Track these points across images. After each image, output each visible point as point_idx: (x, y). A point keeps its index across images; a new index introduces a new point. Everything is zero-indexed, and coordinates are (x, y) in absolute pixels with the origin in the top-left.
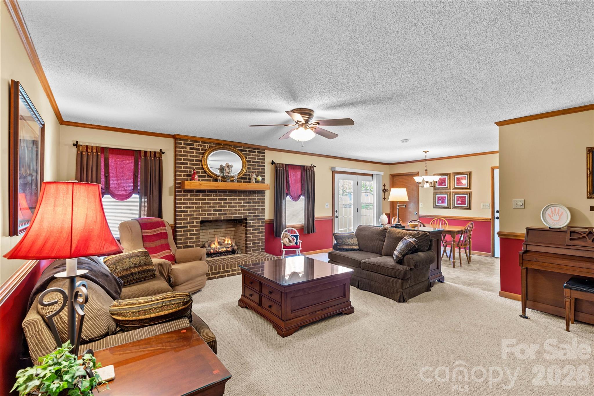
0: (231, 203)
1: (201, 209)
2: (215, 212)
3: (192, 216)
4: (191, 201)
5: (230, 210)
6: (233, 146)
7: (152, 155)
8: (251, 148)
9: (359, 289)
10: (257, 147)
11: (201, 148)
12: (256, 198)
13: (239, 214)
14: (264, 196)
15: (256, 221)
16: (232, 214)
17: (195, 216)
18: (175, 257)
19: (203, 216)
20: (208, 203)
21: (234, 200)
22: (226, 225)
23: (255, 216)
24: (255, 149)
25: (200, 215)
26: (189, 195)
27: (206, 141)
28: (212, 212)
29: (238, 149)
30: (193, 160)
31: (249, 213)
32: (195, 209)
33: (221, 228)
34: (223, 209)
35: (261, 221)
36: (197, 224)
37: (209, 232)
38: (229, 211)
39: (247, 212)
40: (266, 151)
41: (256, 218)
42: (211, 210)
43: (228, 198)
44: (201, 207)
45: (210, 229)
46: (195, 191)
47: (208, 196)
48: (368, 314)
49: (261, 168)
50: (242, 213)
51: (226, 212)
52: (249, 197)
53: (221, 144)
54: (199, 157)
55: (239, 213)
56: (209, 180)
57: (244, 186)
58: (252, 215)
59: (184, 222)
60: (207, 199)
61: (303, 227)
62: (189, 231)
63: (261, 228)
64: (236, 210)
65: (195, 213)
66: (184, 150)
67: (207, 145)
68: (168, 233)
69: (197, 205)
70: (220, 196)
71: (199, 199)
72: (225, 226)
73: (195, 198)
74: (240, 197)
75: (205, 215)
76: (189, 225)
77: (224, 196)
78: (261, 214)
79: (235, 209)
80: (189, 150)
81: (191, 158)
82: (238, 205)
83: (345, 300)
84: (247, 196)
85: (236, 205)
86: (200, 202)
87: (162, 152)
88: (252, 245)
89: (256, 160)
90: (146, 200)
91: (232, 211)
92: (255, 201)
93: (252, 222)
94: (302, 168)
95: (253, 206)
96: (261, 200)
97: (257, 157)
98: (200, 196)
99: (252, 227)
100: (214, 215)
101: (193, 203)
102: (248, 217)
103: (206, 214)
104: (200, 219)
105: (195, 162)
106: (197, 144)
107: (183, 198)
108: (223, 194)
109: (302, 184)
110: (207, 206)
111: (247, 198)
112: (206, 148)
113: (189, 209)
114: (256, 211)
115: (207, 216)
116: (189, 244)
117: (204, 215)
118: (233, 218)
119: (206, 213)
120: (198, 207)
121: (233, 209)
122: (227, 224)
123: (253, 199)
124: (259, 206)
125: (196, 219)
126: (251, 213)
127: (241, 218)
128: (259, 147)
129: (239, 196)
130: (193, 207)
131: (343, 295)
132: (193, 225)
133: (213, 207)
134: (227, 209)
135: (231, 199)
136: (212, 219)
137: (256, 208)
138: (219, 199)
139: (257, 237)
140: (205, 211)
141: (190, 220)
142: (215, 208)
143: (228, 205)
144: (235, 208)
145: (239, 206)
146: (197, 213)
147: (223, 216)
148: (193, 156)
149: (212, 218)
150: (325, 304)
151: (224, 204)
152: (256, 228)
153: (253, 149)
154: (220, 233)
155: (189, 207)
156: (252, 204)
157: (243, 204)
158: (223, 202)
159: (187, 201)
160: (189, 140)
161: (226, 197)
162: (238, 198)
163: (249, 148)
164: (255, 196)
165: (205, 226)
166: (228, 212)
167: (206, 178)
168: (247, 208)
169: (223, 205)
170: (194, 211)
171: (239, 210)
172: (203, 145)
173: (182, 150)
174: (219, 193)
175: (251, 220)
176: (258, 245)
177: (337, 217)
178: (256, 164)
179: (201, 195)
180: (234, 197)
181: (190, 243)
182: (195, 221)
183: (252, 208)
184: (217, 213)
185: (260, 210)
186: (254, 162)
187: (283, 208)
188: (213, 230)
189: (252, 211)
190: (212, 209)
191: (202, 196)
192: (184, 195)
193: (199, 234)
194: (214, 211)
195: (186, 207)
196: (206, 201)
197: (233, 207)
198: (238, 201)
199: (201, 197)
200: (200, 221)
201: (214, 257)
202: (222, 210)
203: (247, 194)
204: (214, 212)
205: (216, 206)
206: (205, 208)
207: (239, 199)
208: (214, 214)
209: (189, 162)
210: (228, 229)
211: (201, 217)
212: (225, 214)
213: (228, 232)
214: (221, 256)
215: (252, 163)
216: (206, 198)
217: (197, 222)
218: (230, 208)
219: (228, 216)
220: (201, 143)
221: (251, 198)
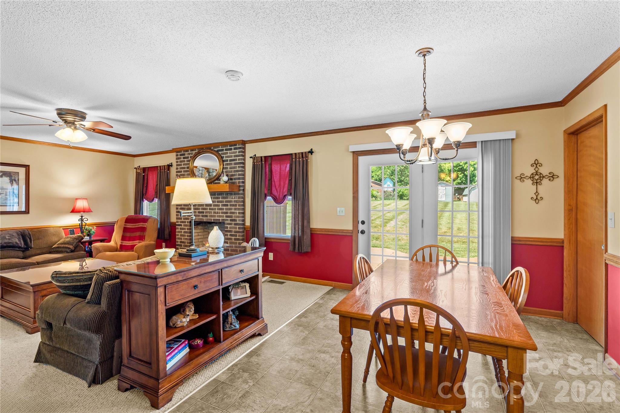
0: (211, 205)
6: (212, 148)
7: (163, 168)
8: (228, 146)
11: (189, 156)
12: (233, 200)
13: (217, 217)
15: (233, 226)
16: (211, 216)
17: (186, 217)
23: (232, 220)
24: (232, 146)
27: (192, 148)
29: (216, 149)
30: (185, 168)
31: (227, 217)
34: (205, 211)
36: (188, 224)
38: (210, 214)
39: (224, 215)
49: (237, 166)
50: (220, 216)
51: (207, 214)
52: (226, 200)
53: (203, 149)
58: (229, 219)
59: (180, 221)
62: (183, 229)
63: (237, 234)
66: (180, 160)
67: (193, 152)
69: (188, 207)
74: (218, 199)
76: (183, 224)
79: (214, 212)
80: (183, 159)
81: (183, 166)
85: (215, 207)
89: (233, 158)
91: (212, 214)
92: (231, 203)
93: (229, 226)
95: (230, 209)
96: (237, 203)
97: (233, 154)
99: (229, 232)
100: (199, 217)
101: (185, 205)
102: (226, 221)
104: (189, 220)
106: (187, 153)
110: (194, 208)
111: (224, 200)
114: (233, 215)
120: (188, 209)
124: (236, 209)
125: (187, 219)
127: (219, 221)
128: (233, 143)
130: (185, 209)
134: (208, 212)
136: (197, 220)
137: (233, 211)
145: (218, 209)
147: (205, 218)
148: (185, 164)
152: (233, 233)
153: (230, 146)
156: (229, 207)
157: (220, 207)
160: (183, 151)
163: (226, 146)
164: (232, 198)
168: (224, 211)
171: (218, 213)
175: (228, 224)
177: (363, 232)
178: (233, 162)
181: (183, 240)
182: (186, 221)
183: (229, 211)
184: (201, 214)
185: (237, 214)
186: (231, 160)
187: (261, 212)
189: (229, 215)
195: (182, 209)
197: (212, 209)
209: (183, 170)
212: (206, 216)
215: (229, 162)
218: (210, 211)
219: (209, 218)
220: (190, 152)
221: (228, 200)
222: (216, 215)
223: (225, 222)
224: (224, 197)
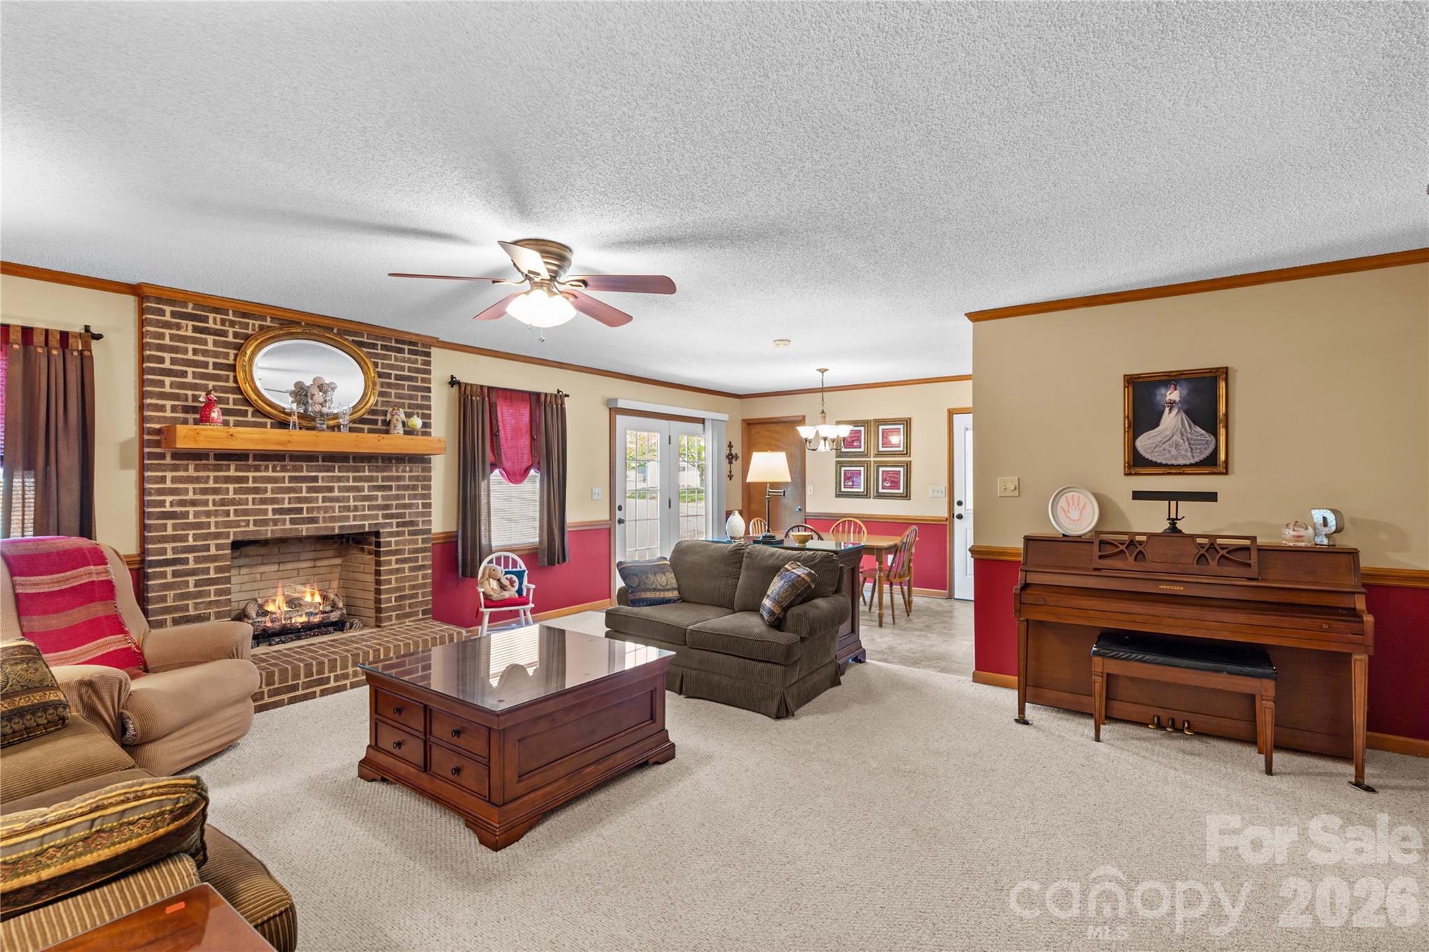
0: (331, 489)
1: (232, 508)
2: (281, 514)
3: (201, 528)
4: (197, 486)
5: (326, 510)
6: (335, 331)
7: (55, 341)
8: (391, 339)
9: (682, 696)
10: (408, 336)
11: (231, 330)
12: (407, 475)
13: (354, 520)
14: (429, 470)
15: (407, 537)
16: (333, 519)
17: (213, 529)
18: (142, 654)
19: (240, 527)
20: (256, 491)
21: (339, 480)
22: (315, 551)
23: (404, 524)
24: (403, 342)
25: (228, 524)
26: (191, 467)
27: (247, 311)
28: (270, 516)
29: (350, 338)
30: (206, 365)
31: (385, 516)
32: (211, 507)
33: (299, 561)
34: (305, 506)
35: (420, 537)
36: (220, 552)
37: (261, 573)
38: (325, 512)
39: (380, 513)
40: (434, 351)
41: (406, 529)
42: (267, 509)
43: (321, 474)
44: (233, 502)
45: (262, 564)
46: (212, 454)
47: (257, 469)
48: (709, 757)
49: (420, 394)
50: (364, 517)
51: (315, 514)
52: (386, 474)
53: (298, 323)
54: (226, 356)
55: (354, 516)
56: (260, 423)
57: (369, 442)
58: (394, 521)
59: (173, 549)
60: (253, 477)
61: (537, 548)
62: (193, 572)
63: (420, 555)
64: (348, 509)
65: (213, 520)
66: (174, 332)
67: (251, 322)
68: (115, 583)
69: (220, 497)
70: (295, 469)
71: (227, 480)
72: (311, 555)
73: (212, 474)
74: (359, 472)
75: (248, 525)
76: (191, 556)
77: (307, 471)
78: (420, 519)
79: (344, 507)
80: (190, 333)
81: (196, 358)
82: (351, 495)
83: (655, 727)
84: (378, 469)
85: (346, 494)
86: (231, 487)
87: (90, 335)
88: (393, 603)
89: (406, 373)
90: (30, 482)
91: (334, 512)
92: (402, 483)
93: (393, 539)
94: (534, 398)
95: (398, 497)
96: (420, 481)
97: (407, 365)
98: (229, 470)
99: (394, 555)
100: (276, 525)
101: (205, 491)
102: (384, 528)
103: (251, 523)
104: (228, 537)
105: (210, 370)
106: (219, 317)
107: (169, 475)
108: (304, 464)
109: (532, 439)
110: (254, 499)
111: (380, 475)
112: (250, 332)
113: (191, 510)
114: (407, 511)
115: (252, 528)
116: (192, 612)
117: (243, 524)
118: (337, 531)
119: (251, 518)
120: (223, 503)
121: (337, 505)
122: (319, 547)
123: (398, 478)
124: (415, 497)
125: (217, 536)
126: (392, 516)
127: (361, 531)
128: (414, 337)
129: (356, 470)
130: (206, 503)
131: (649, 718)
132: (205, 554)
133: (273, 501)
134: (318, 507)
135: (332, 479)
136: (269, 535)
137: (407, 501)
138: (292, 479)
139: (409, 581)
140: (246, 512)
141: (195, 540)
142: (277, 503)
143: (320, 495)
144: (342, 504)
145: (355, 499)
146: (220, 519)
147: (304, 526)
148: (205, 353)
149: (268, 532)
150: (606, 746)
151: (307, 492)
152: (406, 556)
153: (397, 341)
154: (295, 573)
155: (193, 503)
156: (394, 492)
157: (366, 493)
158: (304, 485)
159: (186, 486)
160: (190, 305)
161: (314, 474)
162: (351, 474)
163: (383, 338)
164: (404, 471)
165: (247, 556)
166: (321, 515)
167: (250, 418)
168: (380, 502)
169: (304, 494)
170: (208, 514)
171: (356, 509)
172: (240, 322)
173: (167, 332)
174: (291, 461)
175: (391, 534)
176: (414, 601)
177: (621, 521)
178: (406, 383)
179: (233, 467)
180: (339, 471)
181: (196, 609)
182: (212, 543)
183: (394, 503)
184: (288, 517)
185: (418, 508)
186: (398, 377)
187: (484, 501)
188: (275, 568)
189: (394, 511)
190: (270, 507)
191: (236, 470)
192: (175, 468)
193: (228, 580)
194: (275, 511)
195: (182, 503)
196: (251, 484)
197: (337, 500)
198: (351, 484)
199: (232, 473)
200: (230, 541)
201: (278, 643)
202: (302, 509)
203: (380, 464)
204: (277, 517)
205: (284, 498)
206: (247, 504)
207: (354, 478)
208: (275, 522)
209: (190, 370)
210: (319, 563)
211: (232, 530)
212: (313, 520)
213: (322, 570)
214: (299, 638)
215: (393, 381)
216: (250, 474)
217: (218, 547)
218: (327, 504)
219: (321, 524)
220: (231, 317)
221: (392, 474)
222: (351, 514)
223: (381, 531)
224: (377, 467)
